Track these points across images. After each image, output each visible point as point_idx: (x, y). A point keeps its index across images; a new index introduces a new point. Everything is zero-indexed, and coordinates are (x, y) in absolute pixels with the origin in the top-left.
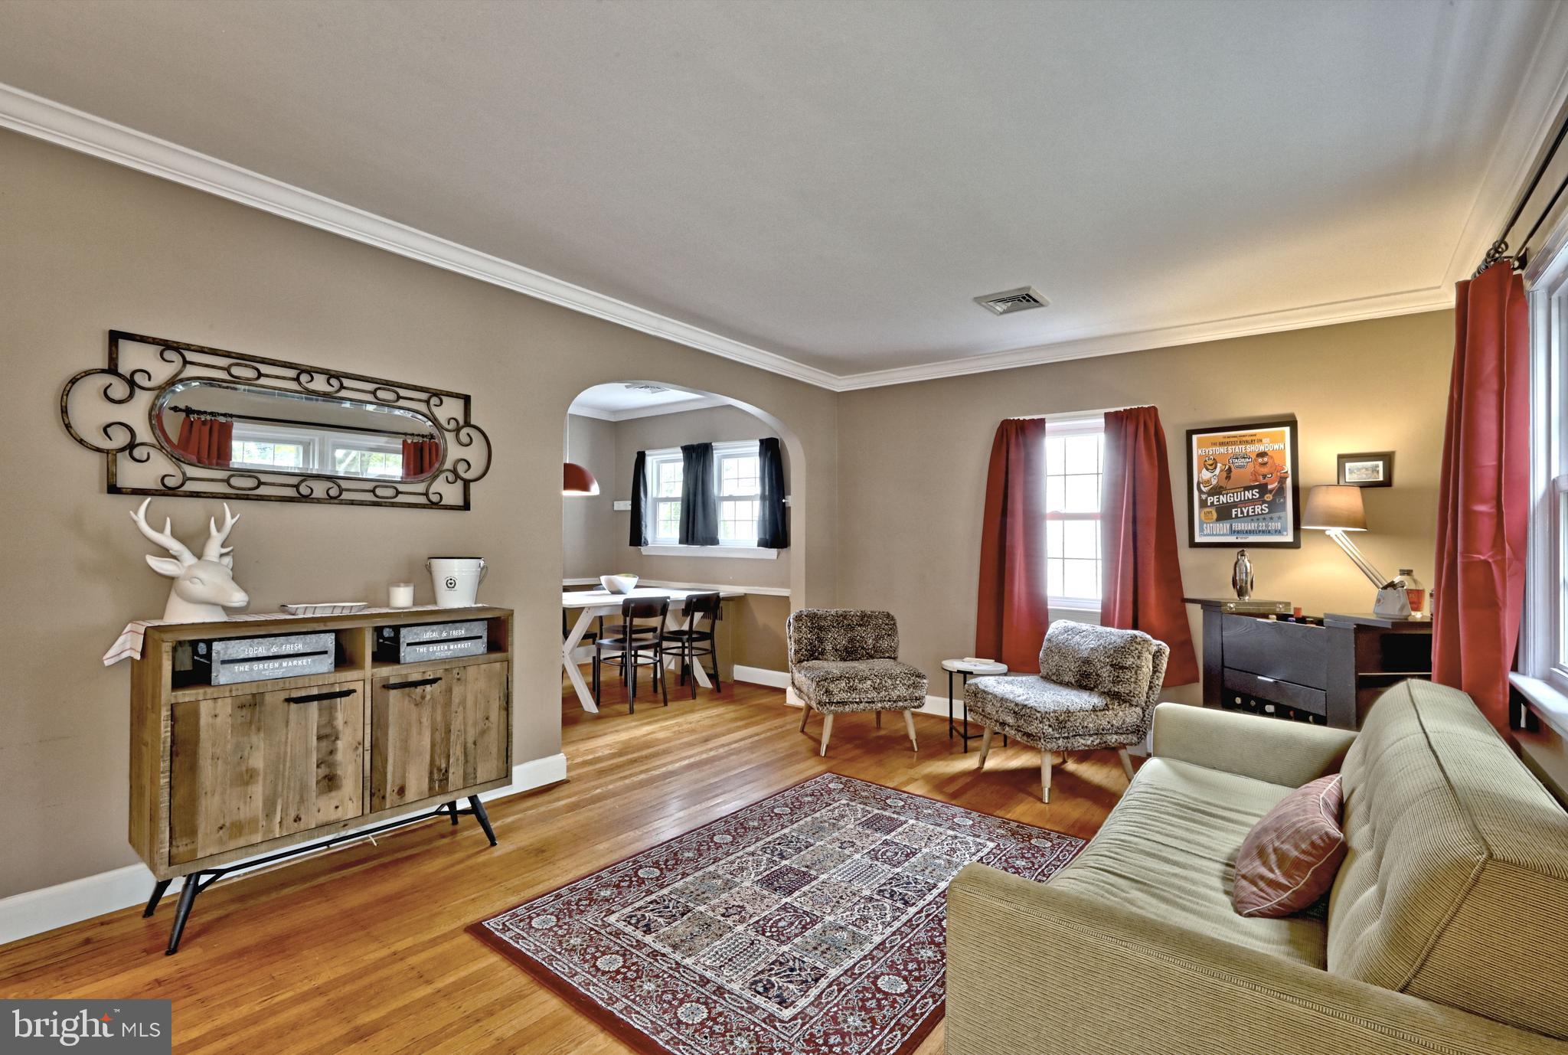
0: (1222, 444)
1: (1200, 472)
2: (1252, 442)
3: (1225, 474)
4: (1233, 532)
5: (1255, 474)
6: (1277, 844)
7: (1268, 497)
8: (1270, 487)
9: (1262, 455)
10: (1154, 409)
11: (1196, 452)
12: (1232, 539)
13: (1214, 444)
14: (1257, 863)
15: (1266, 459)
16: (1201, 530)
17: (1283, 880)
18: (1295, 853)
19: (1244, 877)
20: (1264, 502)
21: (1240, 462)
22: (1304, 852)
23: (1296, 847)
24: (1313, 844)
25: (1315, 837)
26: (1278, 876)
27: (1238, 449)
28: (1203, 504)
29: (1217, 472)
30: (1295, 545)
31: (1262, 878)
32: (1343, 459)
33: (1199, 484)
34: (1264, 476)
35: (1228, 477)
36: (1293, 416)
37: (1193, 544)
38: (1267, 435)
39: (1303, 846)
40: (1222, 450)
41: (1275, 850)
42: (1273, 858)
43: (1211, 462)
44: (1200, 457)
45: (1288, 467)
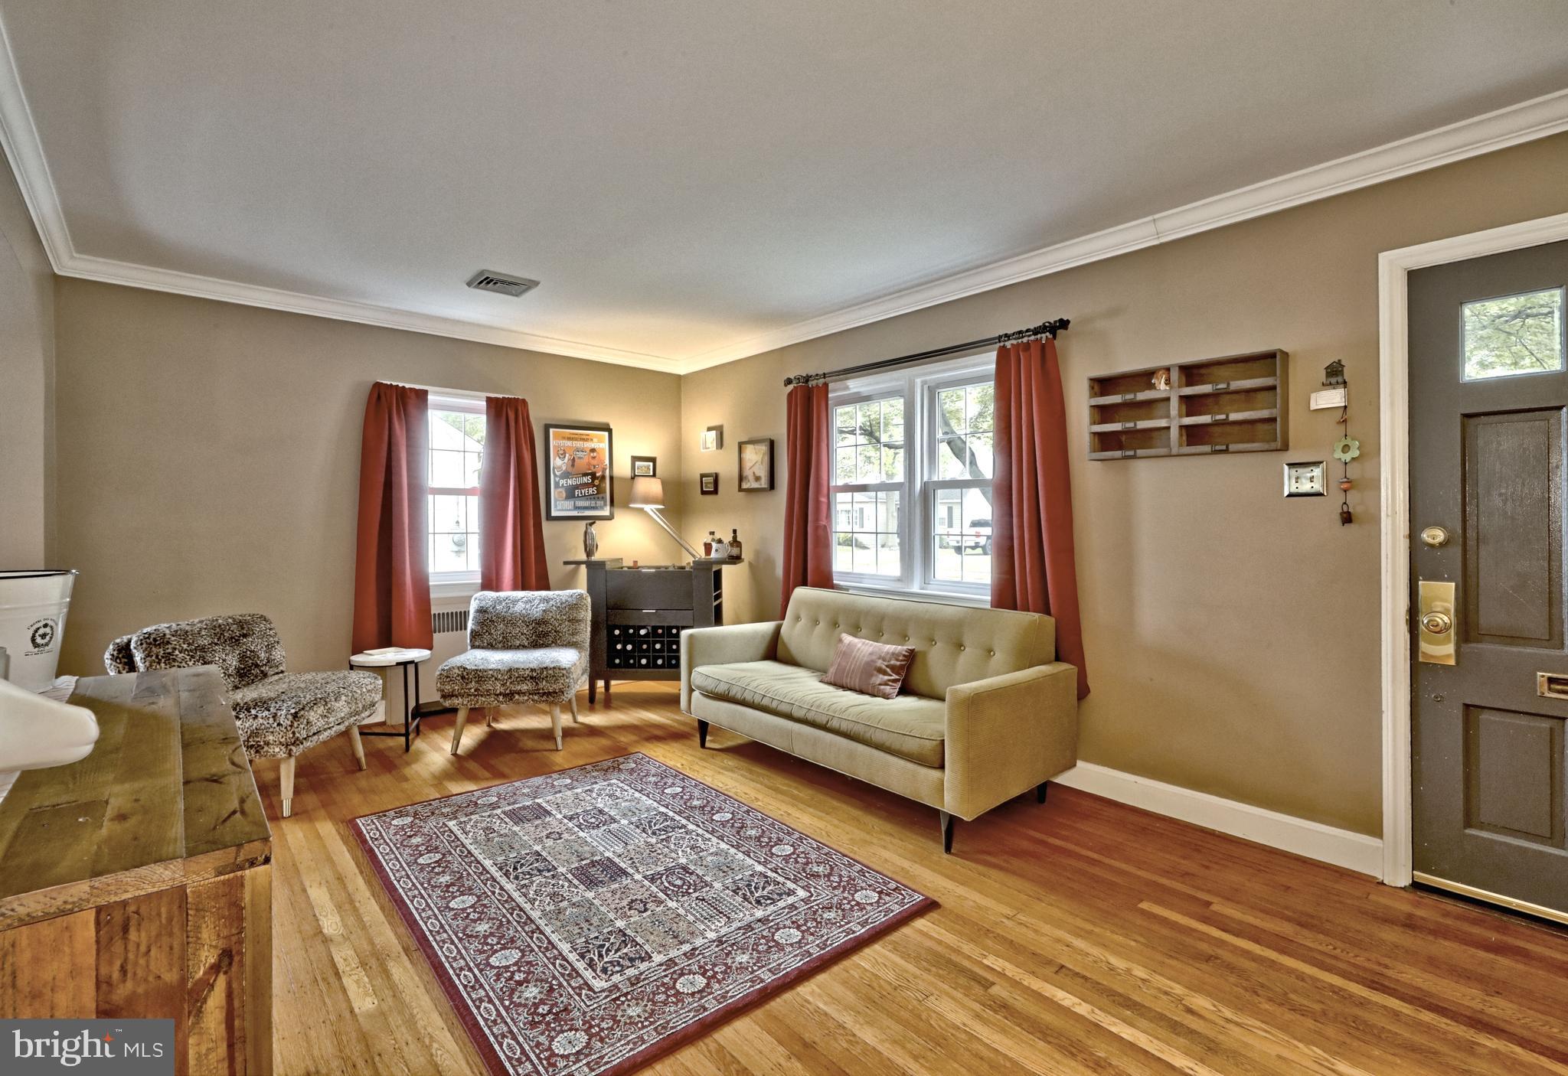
0: (569, 439)
1: (555, 459)
2: (587, 440)
3: (570, 462)
4: (576, 508)
5: (589, 464)
6: (886, 663)
7: (597, 482)
8: (598, 475)
9: (593, 450)
10: (524, 401)
11: (552, 443)
12: (575, 513)
13: (564, 438)
14: (881, 676)
15: (595, 454)
16: (556, 506)
17: (897, 677)
18: (898, 663)
19: (880, 684)
20: (594, 486)
21: (580, 454)
22: (902, 661)
23: (897, 660)
24: (904, 656)
25: (904, 653)
26: (895, 677)
27: (579, 444)
28: (557, 485)
29: (566, 460)
30: (610, 518)
31: (889, 680)
32: (635, 459)
33: (554, 468)
34: (594, 467)
35: (573, 465)
36: (608, 425)
37: (549, 517)
38: (596, 436)
39: (901, 658)
40: (569, 443)
41: (887, 666)
42: (888, 670)
43: (562, 452)
44: (554, 446)
45: (607, 462)
